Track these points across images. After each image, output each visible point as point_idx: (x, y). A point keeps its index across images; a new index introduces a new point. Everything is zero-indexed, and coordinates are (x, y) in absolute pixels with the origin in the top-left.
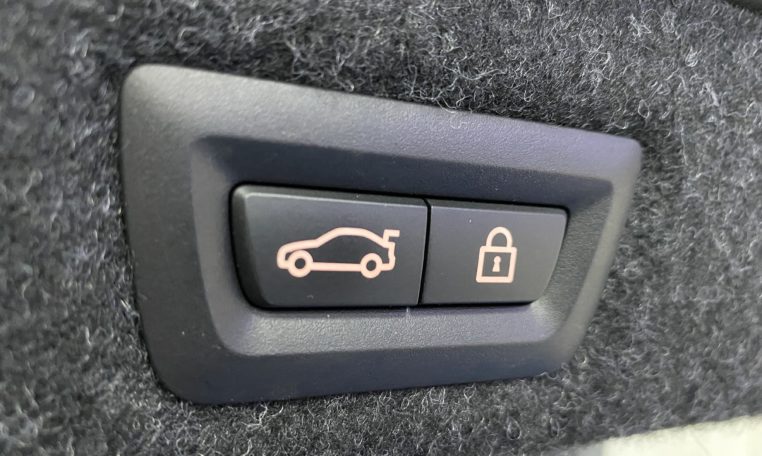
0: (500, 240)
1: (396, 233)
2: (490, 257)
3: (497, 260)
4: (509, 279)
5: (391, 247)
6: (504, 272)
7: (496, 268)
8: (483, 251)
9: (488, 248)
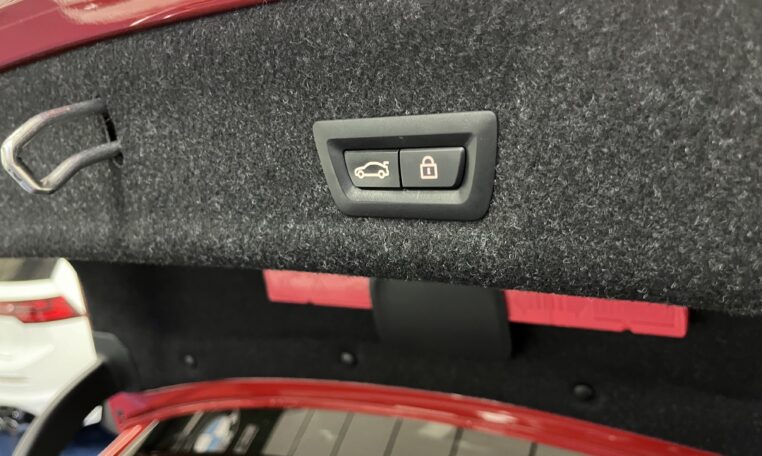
0: (428, 161)
1: (387, 163)
2: (425, 169)
3: (429, 170)
4: (436, 177)
5: (387, 167)
6: (433, 173)
7: (429, 173)
8: (422, 166)
9: (423, 165)
